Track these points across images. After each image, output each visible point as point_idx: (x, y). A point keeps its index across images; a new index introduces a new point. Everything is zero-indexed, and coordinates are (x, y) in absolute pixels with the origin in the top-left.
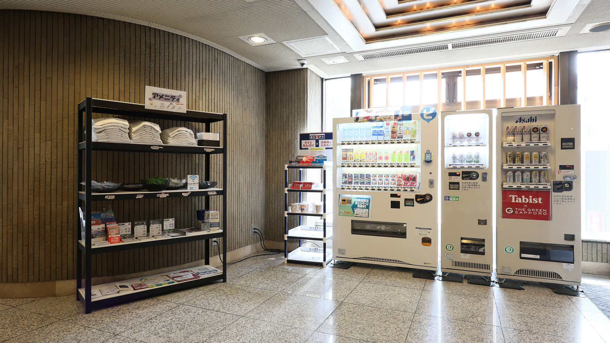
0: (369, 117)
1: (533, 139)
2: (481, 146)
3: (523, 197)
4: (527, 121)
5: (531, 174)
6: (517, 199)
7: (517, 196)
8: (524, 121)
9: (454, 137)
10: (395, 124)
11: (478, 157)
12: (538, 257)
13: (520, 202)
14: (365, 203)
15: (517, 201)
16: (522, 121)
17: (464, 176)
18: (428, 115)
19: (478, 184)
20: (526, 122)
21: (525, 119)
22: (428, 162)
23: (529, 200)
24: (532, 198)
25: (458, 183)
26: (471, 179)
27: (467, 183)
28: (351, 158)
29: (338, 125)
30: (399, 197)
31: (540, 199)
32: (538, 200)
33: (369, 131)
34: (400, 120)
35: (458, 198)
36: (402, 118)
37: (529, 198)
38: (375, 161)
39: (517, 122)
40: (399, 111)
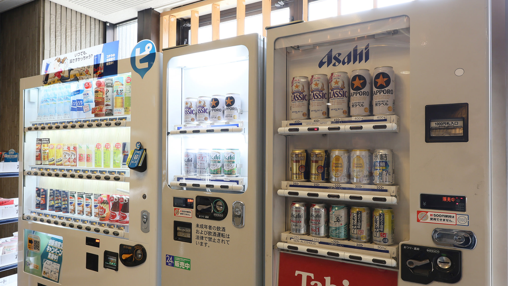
2: (233, 131)
4: (346, 60)
6: (312, 283)
7: (312, 276)
8: (339, 61)
9: (189, 111)
11: (231, 159)
14: (58, 250)
16: (334, 61)
17: (200, 207)
20: (344, 63)
21: (339, 54)
25: (189, 225)
26: (212, 218)
27: (206, 227)
28: (46, 156)
34: (101, 75)
35: (189, 263)
39: (321, 64)
40: (100, 55)
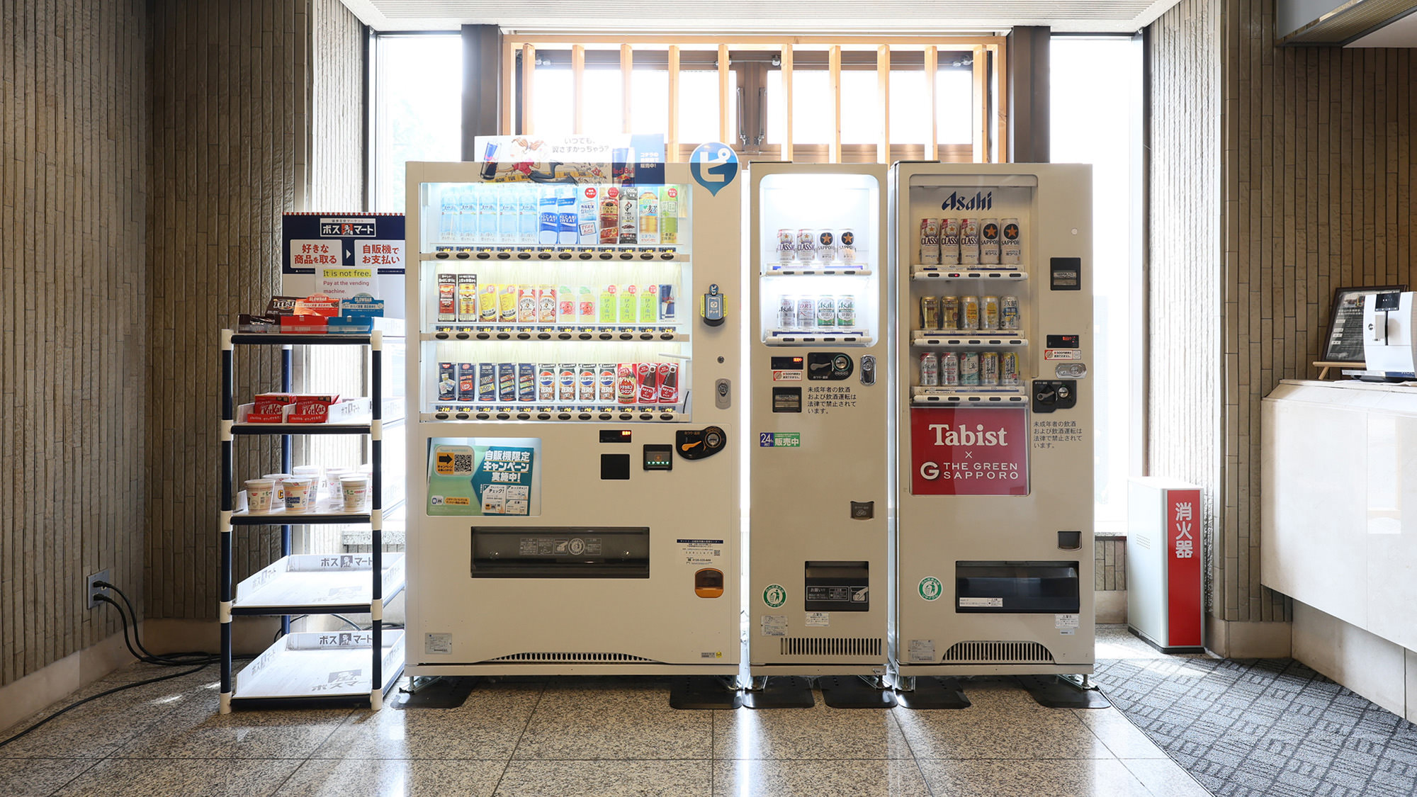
0: (532, 164)
1: (985, 258)
2: (860, 274)
3: (963, 427)
4: (970, 206)
5: (980, 361)
6: (948, 434)
7: (947, 426)
8: (963, 206)
9: (786, 246)
10: (613, 193)
11: (848, 309)
12: (999, 602)
13: (956, 443)
14: (518, 464)
15: (948, 442)
16: (957, 205)
17: (815, 367)
18: (714, 170)
19: (852, 393)
20: (967, 208)
21: (963, 198)
22: (713, 323)
23: (976, 436)
24: (984, 432)
25: (797, 391)
26: (833, 377)
27: (823, 389)
28: (471, 305)
29: (426, 188)
30: (628, 439)
31: (1002, 433)
32: (997, 437)
33: (531, 213)
34: (629, 182)
35: (798, 437)
36: (636, 174)
37: (975, 431)
38: (551, 318)
39: (944, 206)
40: (627, 149)
